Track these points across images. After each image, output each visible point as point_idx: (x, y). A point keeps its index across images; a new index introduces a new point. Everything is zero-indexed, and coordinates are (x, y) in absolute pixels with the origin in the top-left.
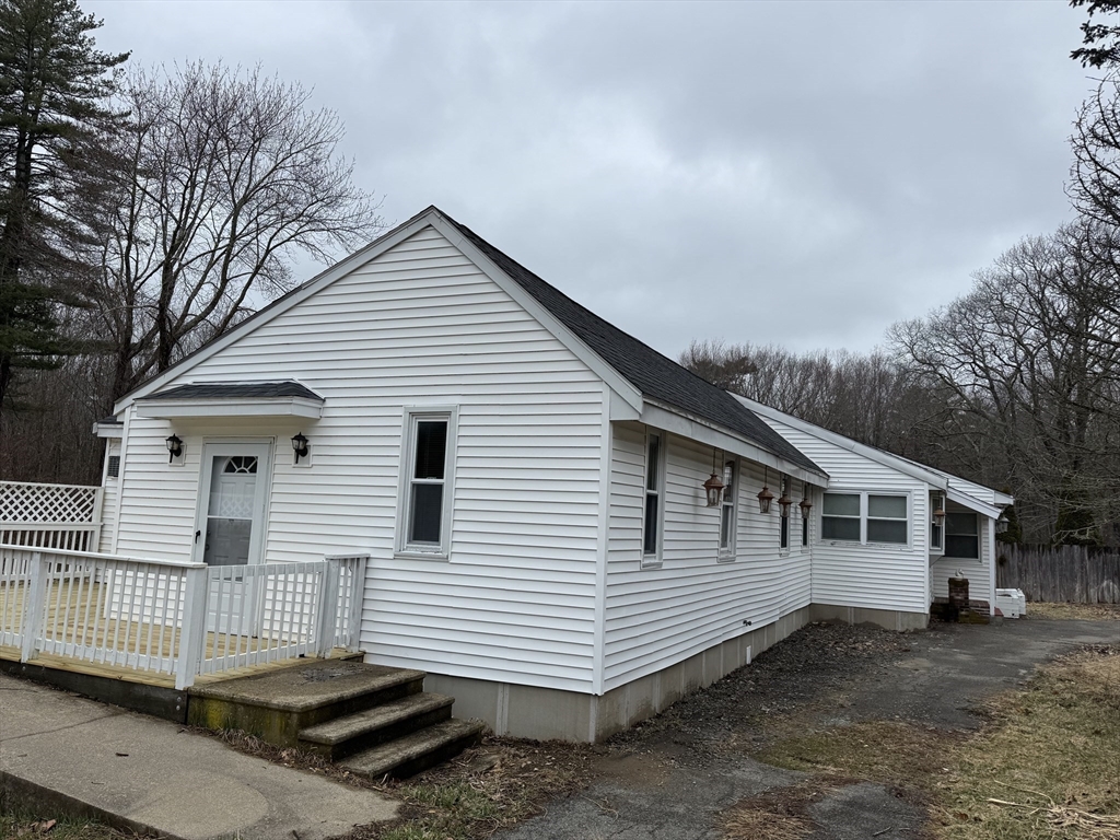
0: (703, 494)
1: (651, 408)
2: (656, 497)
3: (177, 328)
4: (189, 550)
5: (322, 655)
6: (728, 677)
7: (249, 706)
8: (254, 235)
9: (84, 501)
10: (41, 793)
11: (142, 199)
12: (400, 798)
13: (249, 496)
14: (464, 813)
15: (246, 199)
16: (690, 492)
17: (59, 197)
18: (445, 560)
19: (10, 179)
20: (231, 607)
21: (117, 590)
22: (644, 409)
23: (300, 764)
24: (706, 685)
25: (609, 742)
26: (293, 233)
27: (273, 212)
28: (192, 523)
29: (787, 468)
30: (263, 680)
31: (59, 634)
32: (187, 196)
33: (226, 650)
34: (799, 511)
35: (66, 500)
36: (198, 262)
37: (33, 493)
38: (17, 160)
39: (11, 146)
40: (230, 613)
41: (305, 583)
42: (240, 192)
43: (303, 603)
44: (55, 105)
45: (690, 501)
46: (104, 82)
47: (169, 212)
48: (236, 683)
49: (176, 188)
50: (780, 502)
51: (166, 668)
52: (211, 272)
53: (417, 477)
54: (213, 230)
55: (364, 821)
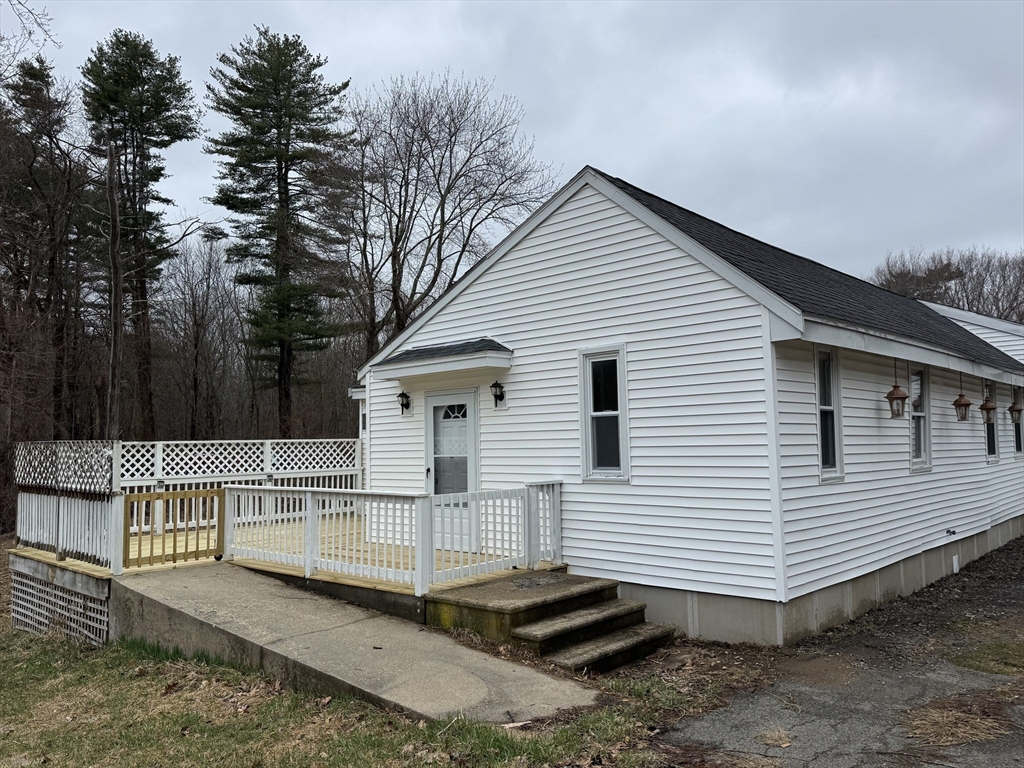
0: (887, 406)
1: (815, 325)
2: (831, 413)
3: (408, 305)
4: (422, 484)
5: (531, 567)
6: (932, 585)
7: (472, 608)
8: (459, 218)
9: (348, 451)
10: (320, 676)
11: (370, 202)
12: (598, 688)
13: (463, 438)
14: (654, 703)
15: (449, 190)
16: (872, 405)
17: (311, 210)
18: (627, 483)
19: (275, 202)
20: (452, 528)
21: (375, 519)
22: (806, 328)
23: (514, 657)
24: (906, 593)
25: (798, 645)
26: (489, 211)
27: (472, 196)
28: (423, 462)
29: (987, 373)
30: (483, 587)
31: (330, 555)
32: (403, 193)
33: (452, 563)
34: (1009, 416)
35: (335, 451)
36: (418, 248)
37: (311, 447)
38: (279, 186)
39: (273, 175)
40: (452, 534)
41: (510, 507)
42: (444, 184)
43: (510, 524)
44: (300, 135)
45: (872, 414)
46: (334, 108)
47: (392, 211)
48: (462, 590)
49: (394, 188)
50: (983, 408)
51: (407, 579)
52: (430, 255)
53: (595, 410)
54: (427, 219)
55: (566, 705)
